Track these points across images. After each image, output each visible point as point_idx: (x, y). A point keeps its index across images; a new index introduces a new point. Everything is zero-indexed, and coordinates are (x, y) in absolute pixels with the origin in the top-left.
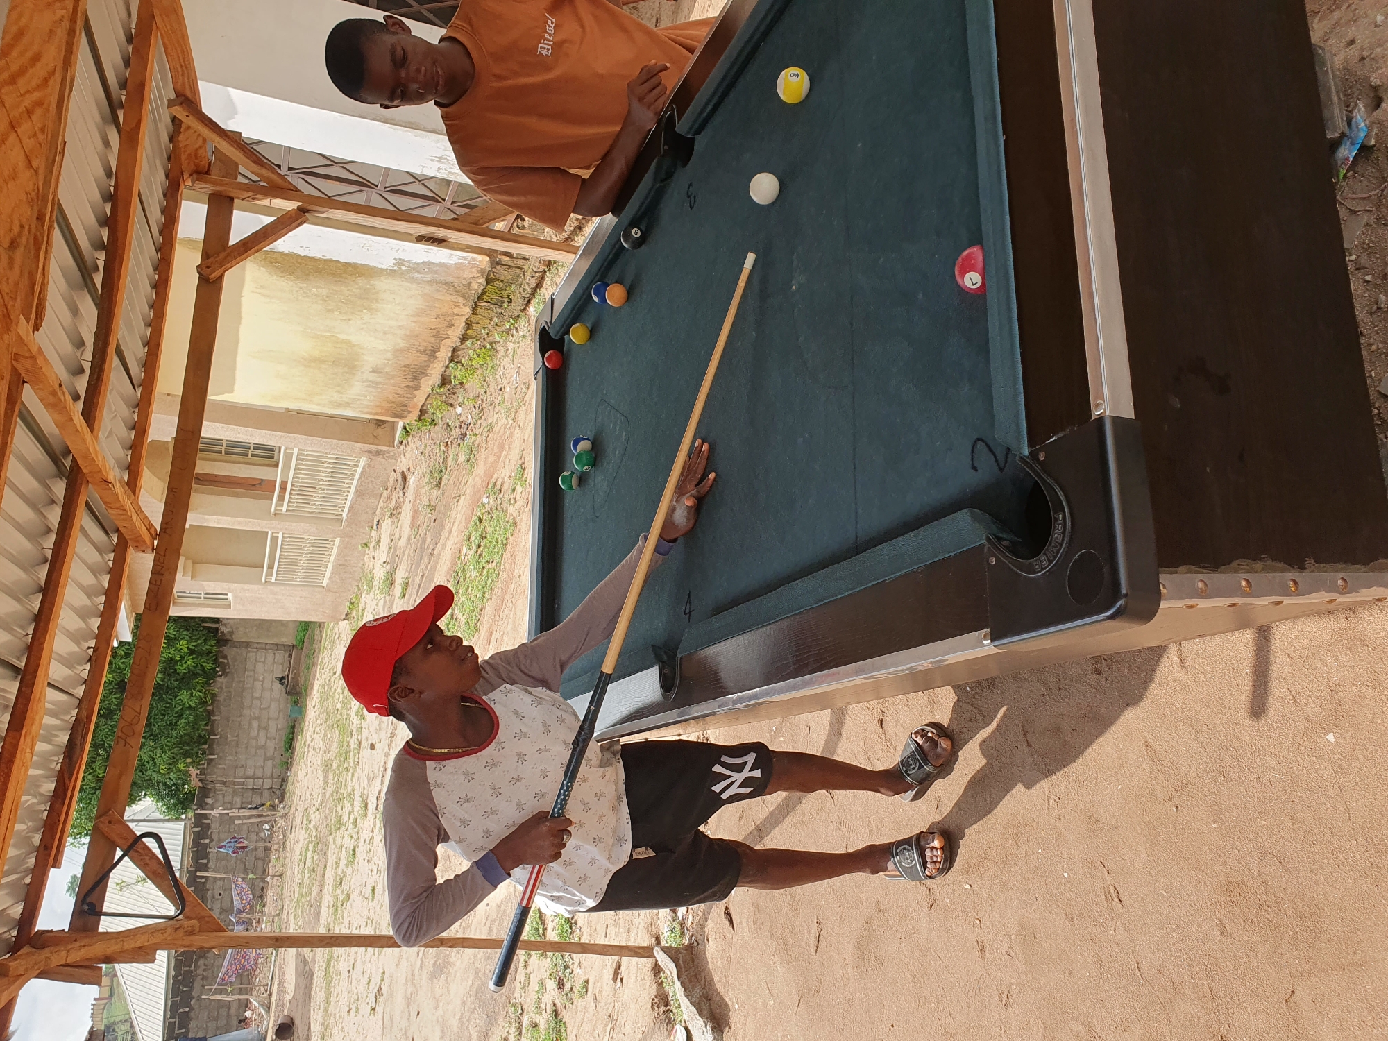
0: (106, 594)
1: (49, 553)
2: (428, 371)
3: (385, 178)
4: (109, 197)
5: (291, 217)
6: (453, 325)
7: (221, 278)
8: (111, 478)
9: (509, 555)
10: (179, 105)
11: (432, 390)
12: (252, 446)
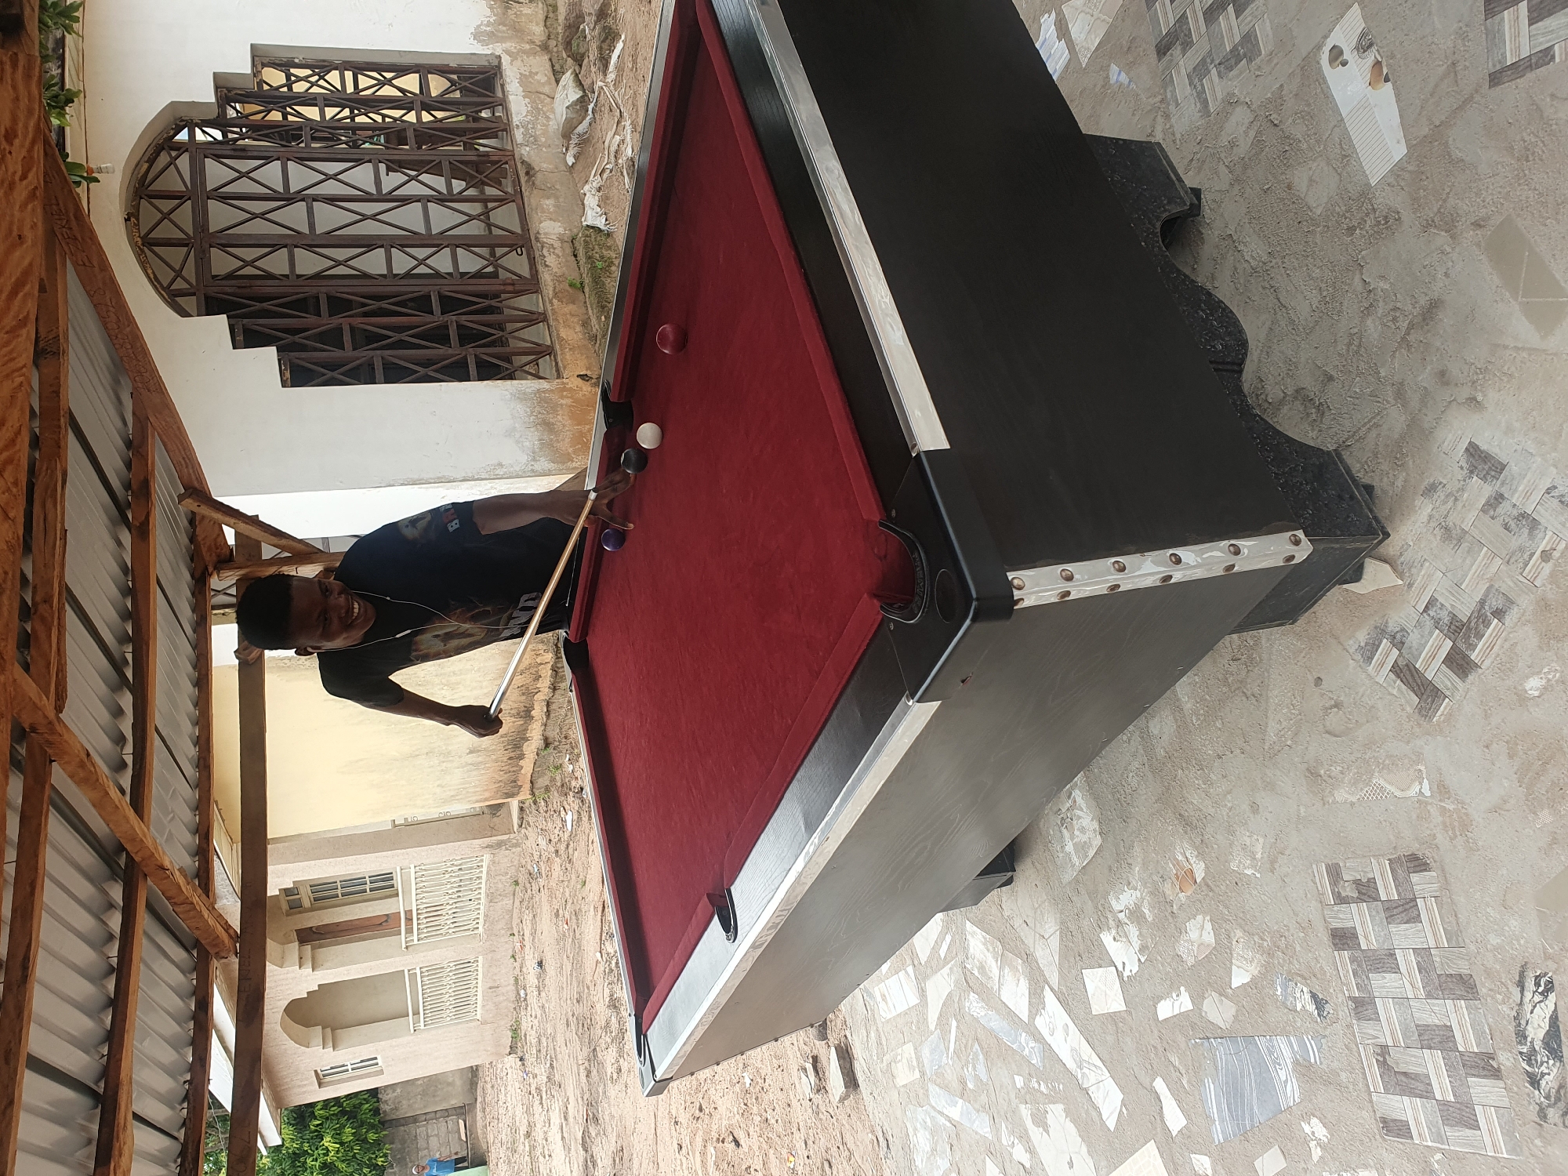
0: (193, 1018)
1: (115, 962)
2: (528, 735)
4: (127, 592)
6: (540, 677)
8: (167, 864)
10: (189, 497)
11: (538, 754)
12: (368, 879)
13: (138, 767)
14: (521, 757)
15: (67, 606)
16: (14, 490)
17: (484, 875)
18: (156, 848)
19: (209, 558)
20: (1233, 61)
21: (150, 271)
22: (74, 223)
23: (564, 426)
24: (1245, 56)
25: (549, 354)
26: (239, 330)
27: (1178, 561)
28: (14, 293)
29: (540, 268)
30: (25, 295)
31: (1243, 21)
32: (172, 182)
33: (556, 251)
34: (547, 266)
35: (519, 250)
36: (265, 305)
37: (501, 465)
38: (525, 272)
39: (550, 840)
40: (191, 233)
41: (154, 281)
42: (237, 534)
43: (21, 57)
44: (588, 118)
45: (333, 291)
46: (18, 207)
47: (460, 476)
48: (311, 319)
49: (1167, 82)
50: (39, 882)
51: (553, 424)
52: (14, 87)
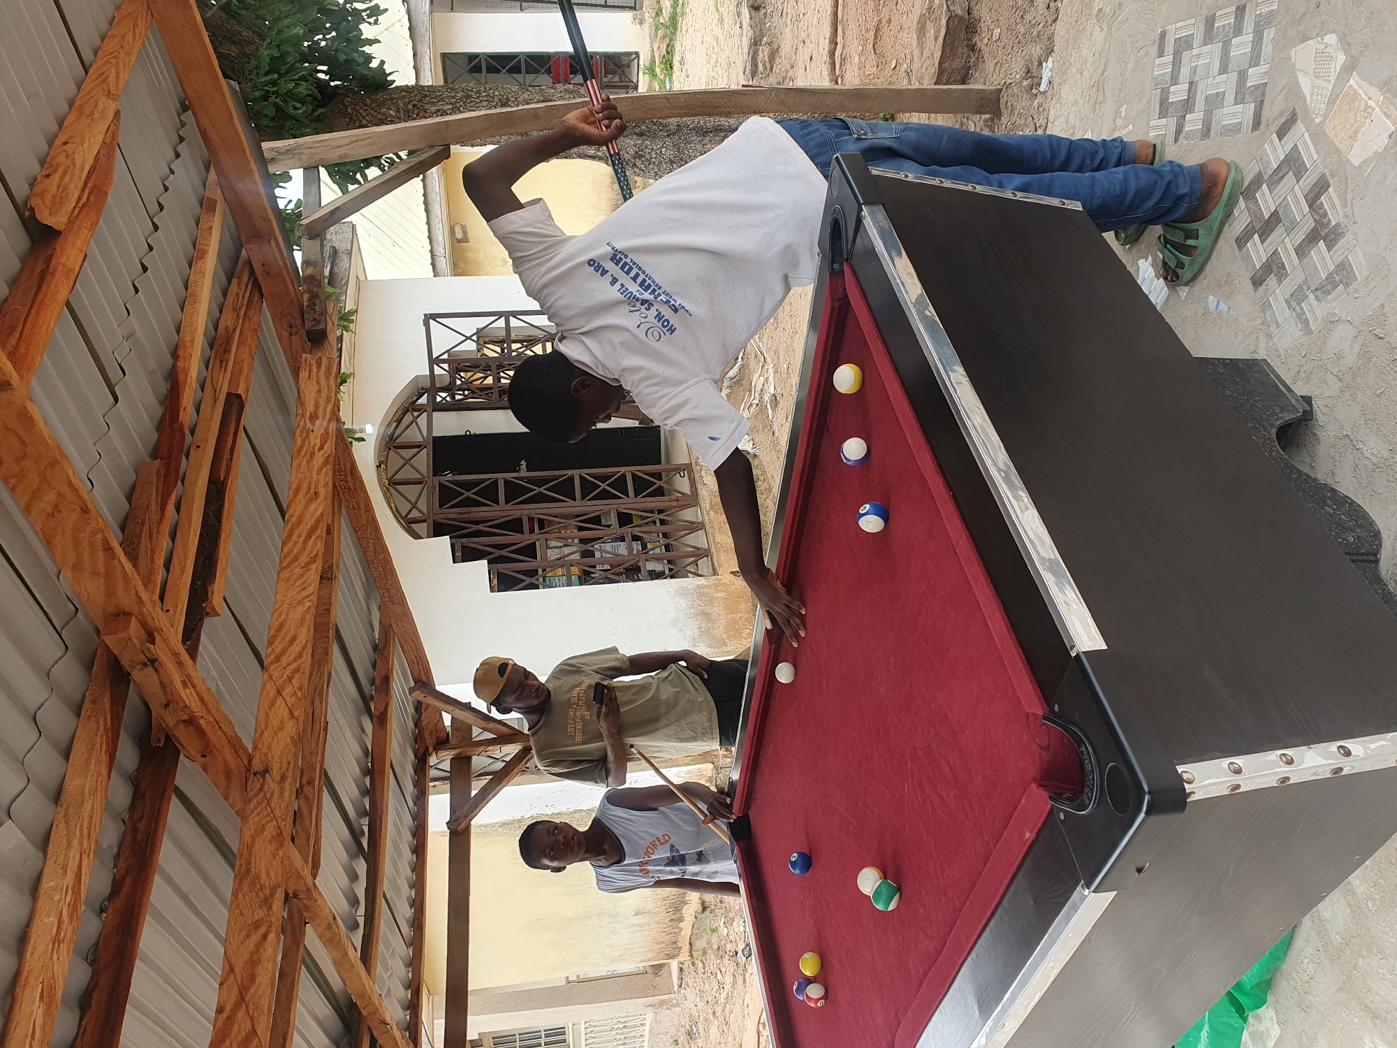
4: (368, 772)
5: (519, 758)
7: (467, 829)
8: (388, 1019)
10: (418, 690)
11: (696, 918)
12: (543, 1033)
13: (368, 927)
14: (681, 919)
15: (324, 787)
16: (299, 694)
17: (647, 1033)
18: (380, 1005)
19: (430, 742)
20: (1329, 287)
21: (393, 505)
22: (349, 478)
23: (719, 615)
24: (1342, 282)
25: (706, 556)
26: (458, 547)
27: (1348, 753)
28: (309, 536)
29: (699, 486)
30: (316, 538)
31: (1335, 253)
32: (413, 435)
35: (682, 473)
36: (480, 527)
38: (687, 490)
39: (708, 1002)
41: (396, 513)
42: (453, 719)
43: (324, 359)
44: (738, 365)
45: (533, 513)
46: (315, 471)
48: (516, 536)
49: (1266, 306)
50: (290, 1035)
51: (711, 614)
52: (318, 382)
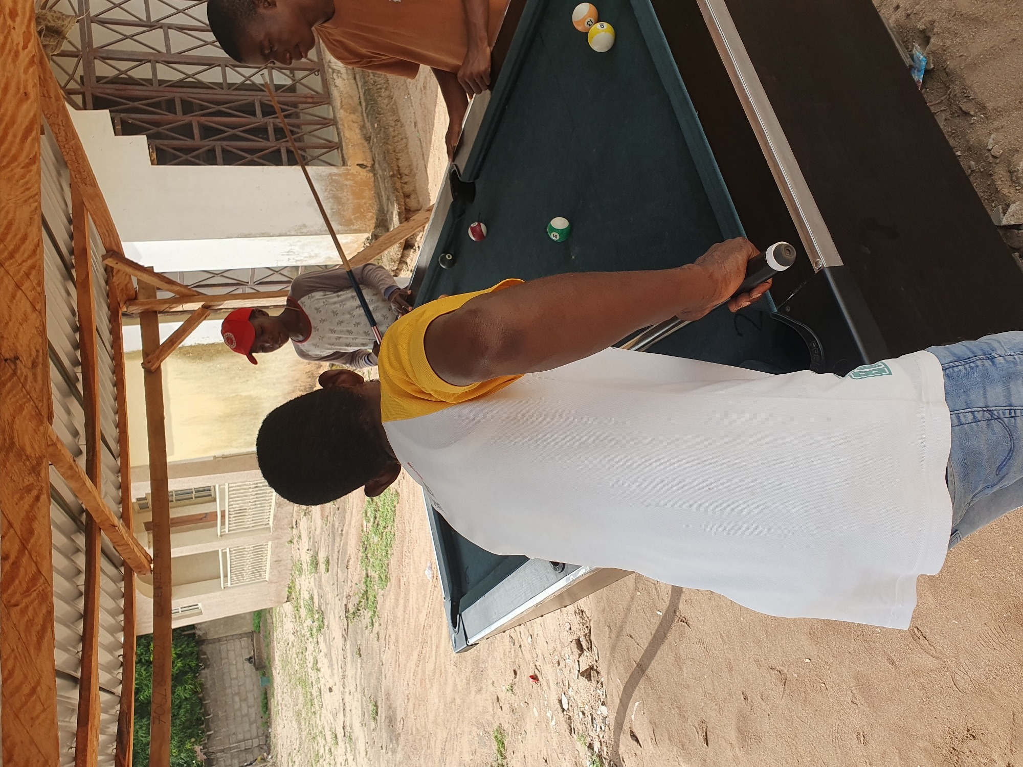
0: (123, 613)
1: (83, 589)
3: (253, 276)
5: (199, 314)
7: (159, 367)
9: (399, 518)
10: (111, 257)
12: (194, 490)
16: (38, 289)
18: (110, 514)
23: (348, 200)
25: (337, 148)
26: (118, 121)
28: (25, 137)
29: (331, 87)
33: (343, 76)
34: (336, 86)
35: (316, 73)
36: (136, 104)
37: (305, 226)
38: (319, 88)
40: (80, 48)
42: (139, 281)
45: (185, 96)
46: (22, 71)
47: (277, 233)
48: (171, 116)
51: (341, 198)
